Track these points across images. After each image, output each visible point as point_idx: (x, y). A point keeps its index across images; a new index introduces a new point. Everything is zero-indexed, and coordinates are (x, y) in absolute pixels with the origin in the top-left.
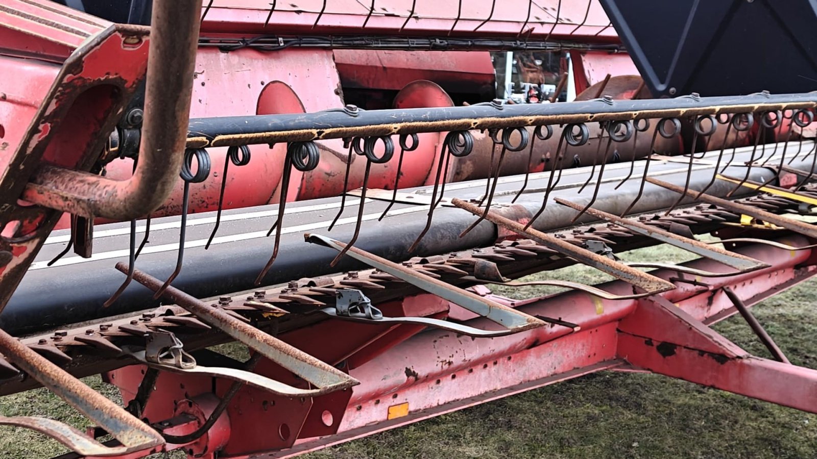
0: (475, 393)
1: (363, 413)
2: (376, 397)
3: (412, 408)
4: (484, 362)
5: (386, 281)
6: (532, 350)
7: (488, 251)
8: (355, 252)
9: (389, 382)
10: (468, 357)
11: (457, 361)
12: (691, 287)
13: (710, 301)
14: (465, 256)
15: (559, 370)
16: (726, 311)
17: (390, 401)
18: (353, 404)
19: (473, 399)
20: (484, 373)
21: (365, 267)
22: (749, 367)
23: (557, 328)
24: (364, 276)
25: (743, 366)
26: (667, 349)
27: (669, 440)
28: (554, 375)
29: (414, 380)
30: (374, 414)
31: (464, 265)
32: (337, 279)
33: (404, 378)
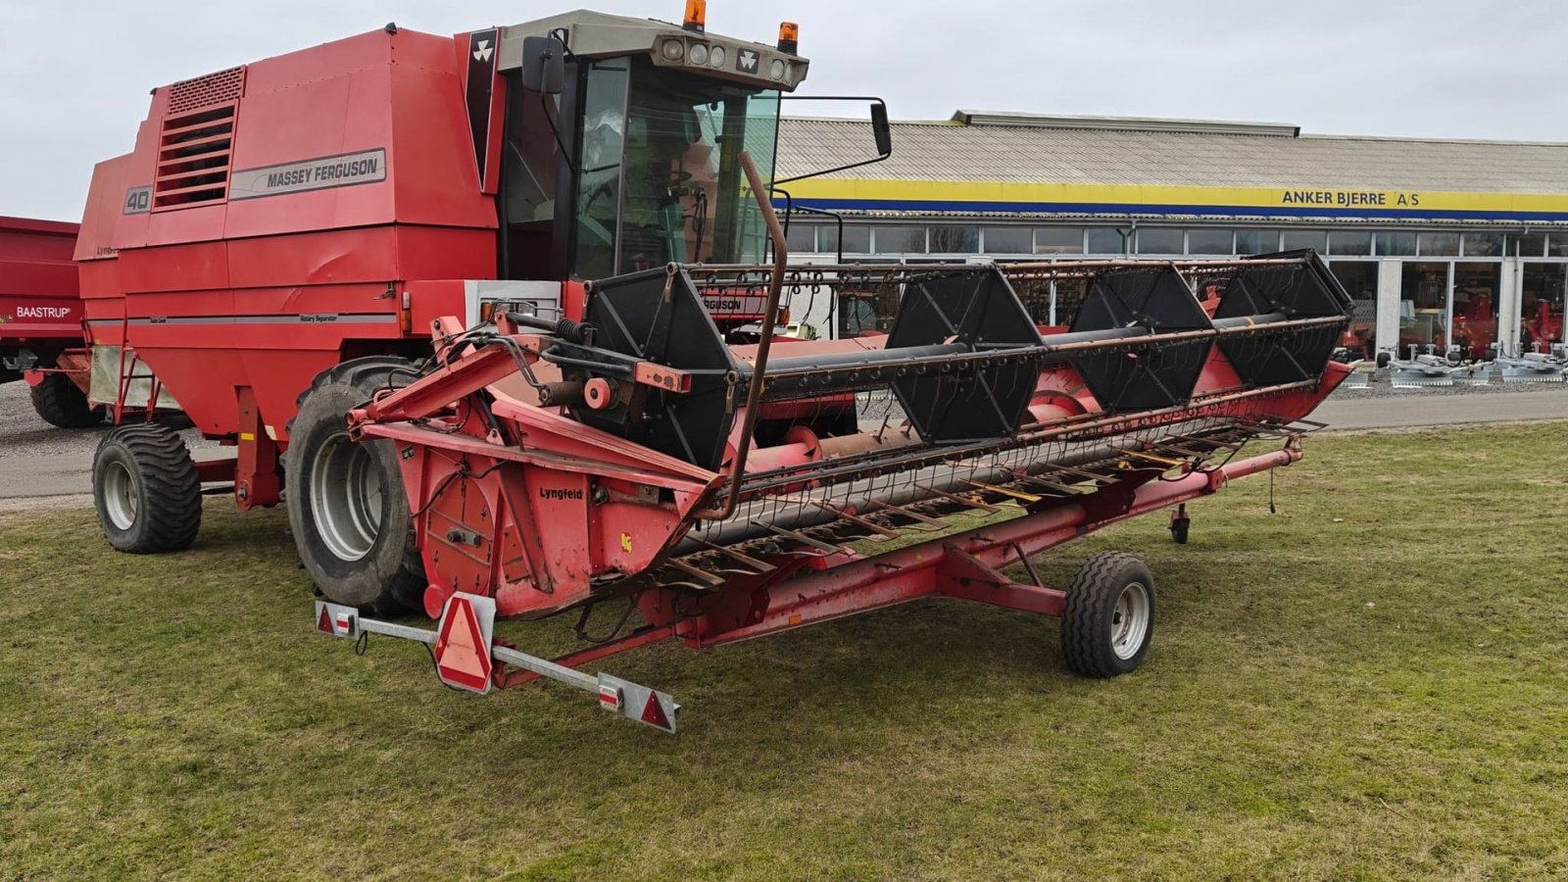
0: (841, 611)
1: (775, 620)
2: (782, 610)
3: (803, 618)
4: (846, 591)
5: (784, 539)
6: (877, 584)
7: (831, 525)
8: (774, 528)
9: (790, 601)
10: (835, 587)
11: (828, 589)
12: (985, 543)
13: (1005, 553)
14: (820, 527)
15: (896, 597)
16: (1015, 560)
17: (790, 614)
18: (769, 614)
19: (840, 614)
20: (846, 599)
21: (775, 533)
22: (1014, 590)
23: (891, 570)
24: (775, 538)
25: (1009, 589)
26: (965, 582)
27: (969, 641)
28: (893, 601)
29: (804, 602)
30: (781, 621)
31: (819, 531)
32: (764, 539)
33: (798, 599)
